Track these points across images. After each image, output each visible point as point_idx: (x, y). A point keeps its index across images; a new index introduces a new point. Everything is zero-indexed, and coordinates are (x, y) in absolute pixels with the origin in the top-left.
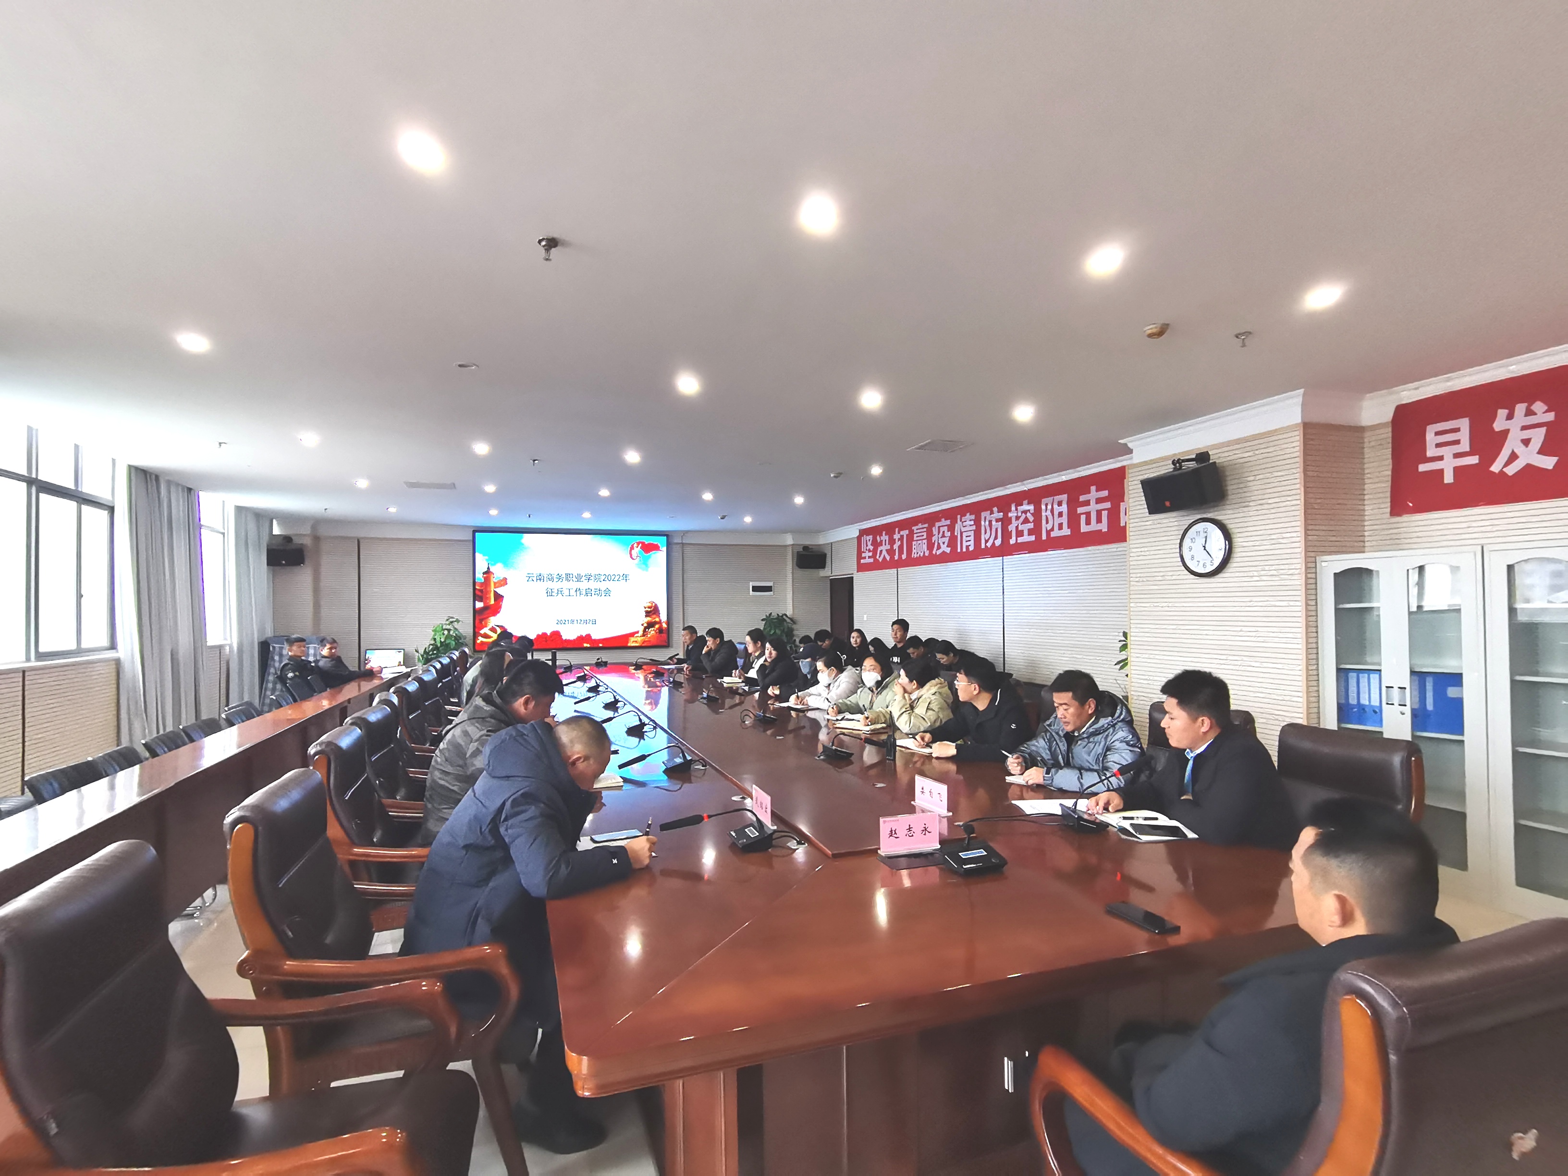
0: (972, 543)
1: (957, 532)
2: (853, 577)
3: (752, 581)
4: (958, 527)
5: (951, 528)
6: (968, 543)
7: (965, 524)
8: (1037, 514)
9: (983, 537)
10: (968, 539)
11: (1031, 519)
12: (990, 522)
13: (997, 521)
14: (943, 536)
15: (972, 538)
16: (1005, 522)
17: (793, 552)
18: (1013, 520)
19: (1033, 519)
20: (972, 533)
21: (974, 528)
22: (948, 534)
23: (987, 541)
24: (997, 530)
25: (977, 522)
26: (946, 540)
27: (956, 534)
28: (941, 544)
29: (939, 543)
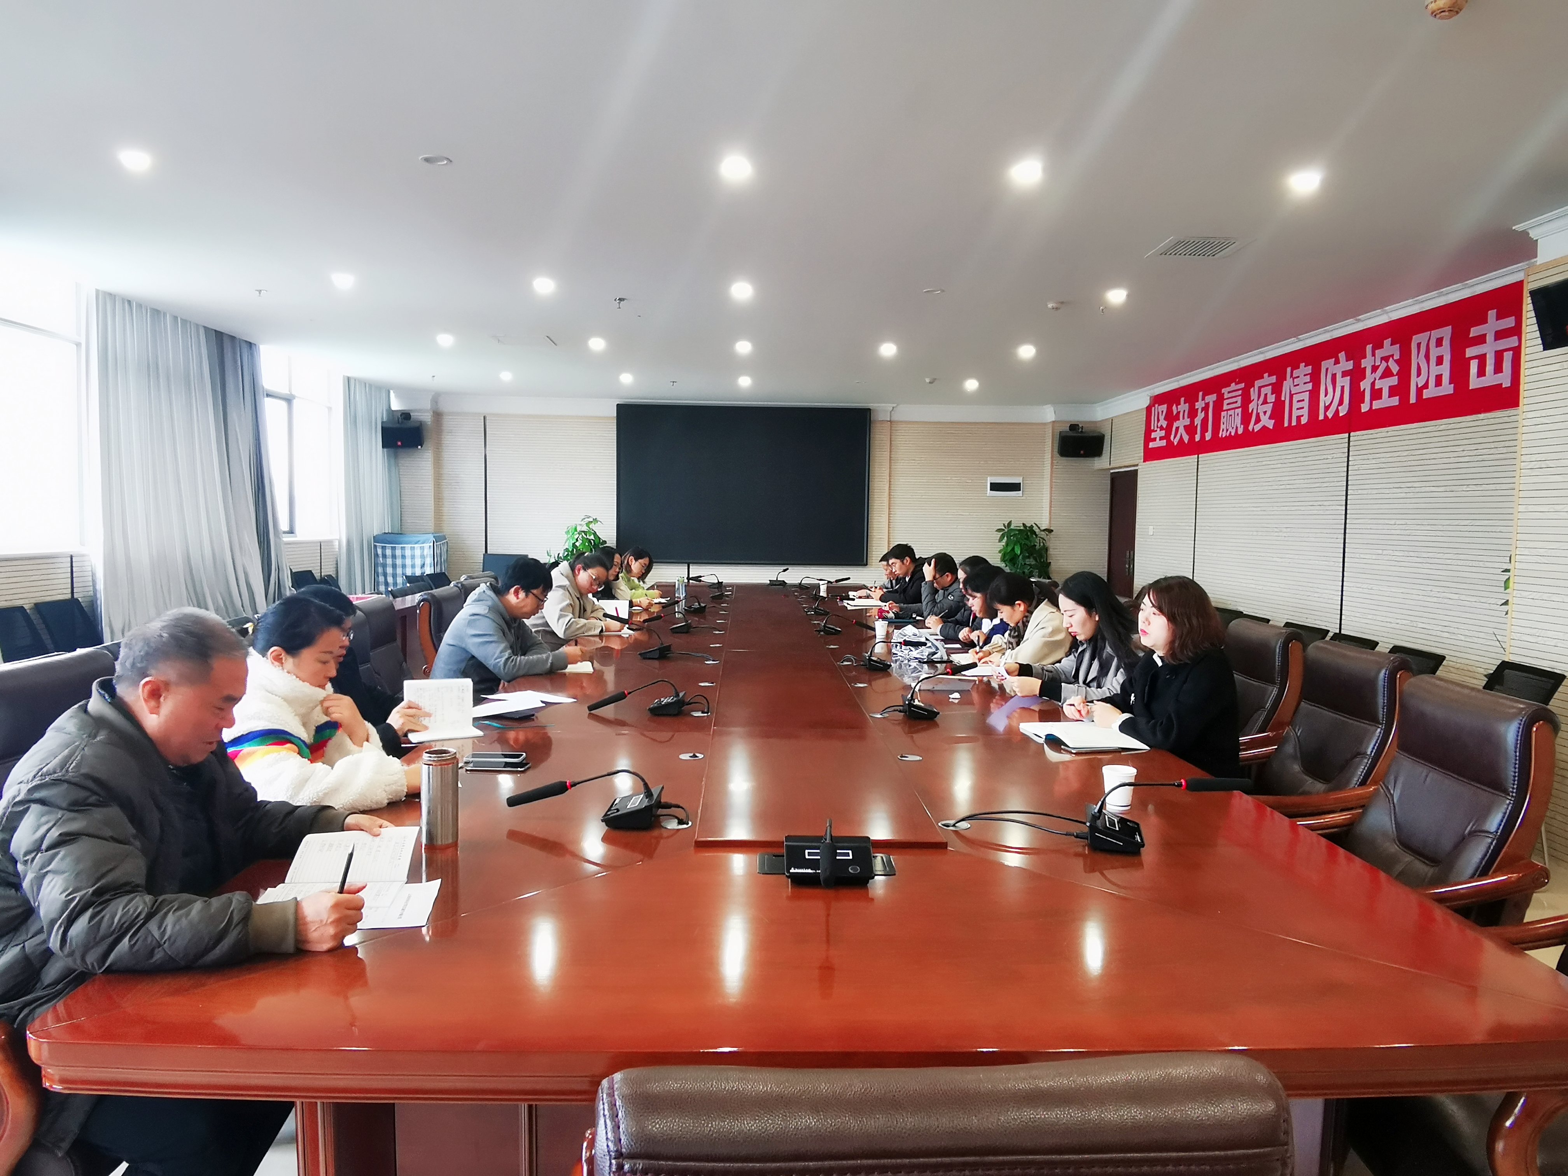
0: (1305, 412)
1: (1285, 396)
2: (1136, 471)
3: (991, 475)
4: (1287, 385)
5: (1277, 389)
6: (1300, 413)
7: (1296, 381)
8: (1405, 362)
9: (1323, 401)
10: (1300, 405)
11: (1395, 368)
12: (1334, 377)
13: (1345, 374)
14: (1265, 402)
15: (1306, 404)
16: (1357, 375)
17: (1053, 432)
18: (1368, 371)
19: (1398, 368)
20: (1306, 396)
21: (1310, 386)
22: (1272, 398)
23: (1327, 408)
24: (1343, 387)
25: (1315, 378)
26: (1269, 408)
27: (1283, 399)
28: (1261, 415)
29: (1258, 415)
